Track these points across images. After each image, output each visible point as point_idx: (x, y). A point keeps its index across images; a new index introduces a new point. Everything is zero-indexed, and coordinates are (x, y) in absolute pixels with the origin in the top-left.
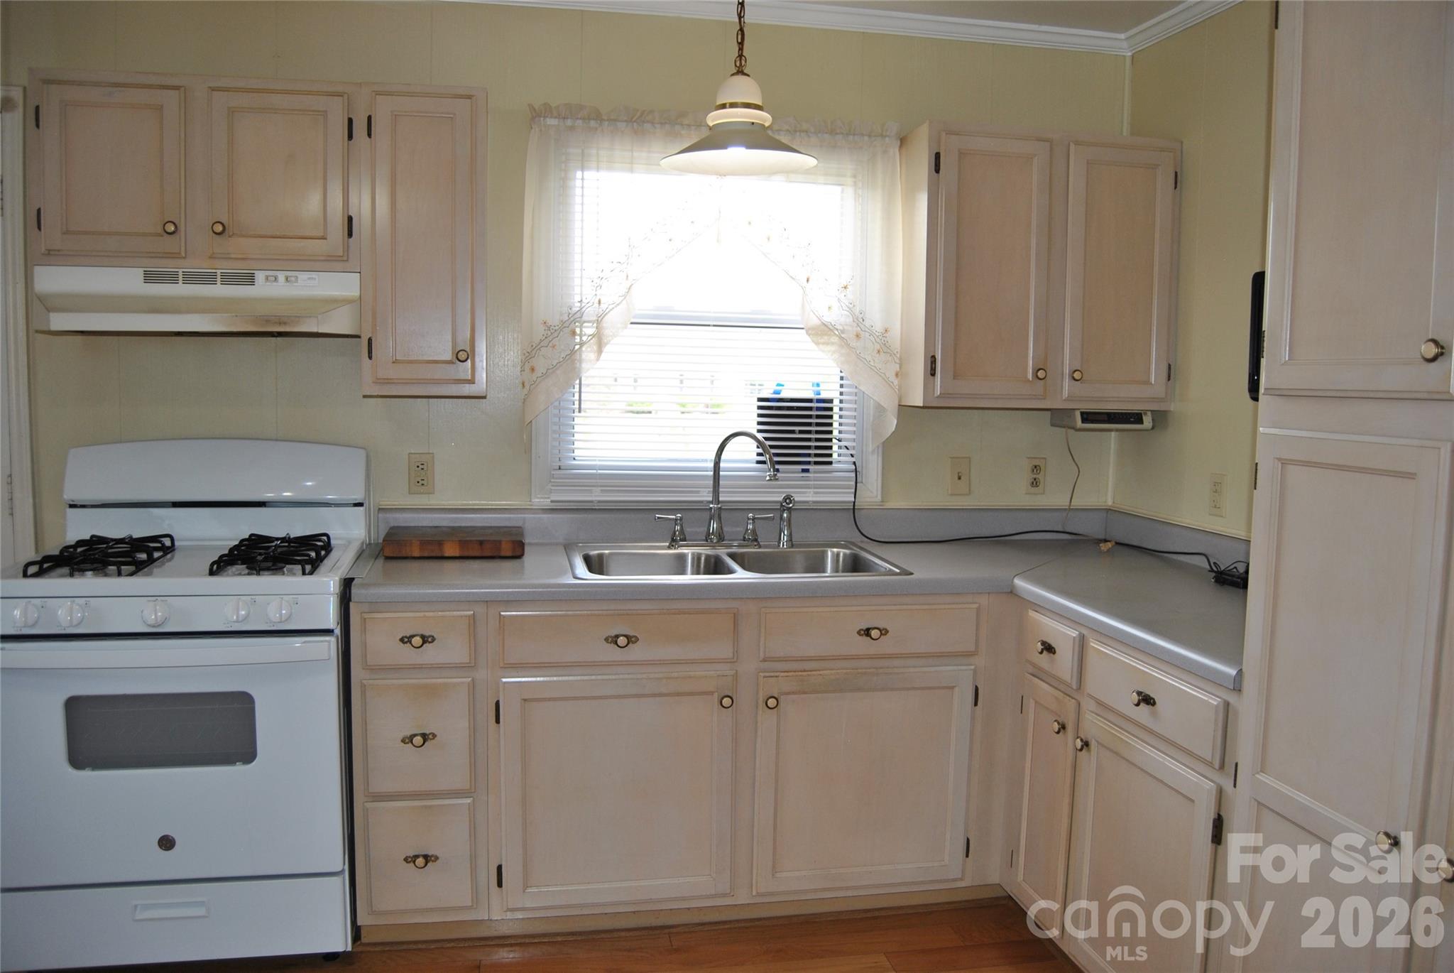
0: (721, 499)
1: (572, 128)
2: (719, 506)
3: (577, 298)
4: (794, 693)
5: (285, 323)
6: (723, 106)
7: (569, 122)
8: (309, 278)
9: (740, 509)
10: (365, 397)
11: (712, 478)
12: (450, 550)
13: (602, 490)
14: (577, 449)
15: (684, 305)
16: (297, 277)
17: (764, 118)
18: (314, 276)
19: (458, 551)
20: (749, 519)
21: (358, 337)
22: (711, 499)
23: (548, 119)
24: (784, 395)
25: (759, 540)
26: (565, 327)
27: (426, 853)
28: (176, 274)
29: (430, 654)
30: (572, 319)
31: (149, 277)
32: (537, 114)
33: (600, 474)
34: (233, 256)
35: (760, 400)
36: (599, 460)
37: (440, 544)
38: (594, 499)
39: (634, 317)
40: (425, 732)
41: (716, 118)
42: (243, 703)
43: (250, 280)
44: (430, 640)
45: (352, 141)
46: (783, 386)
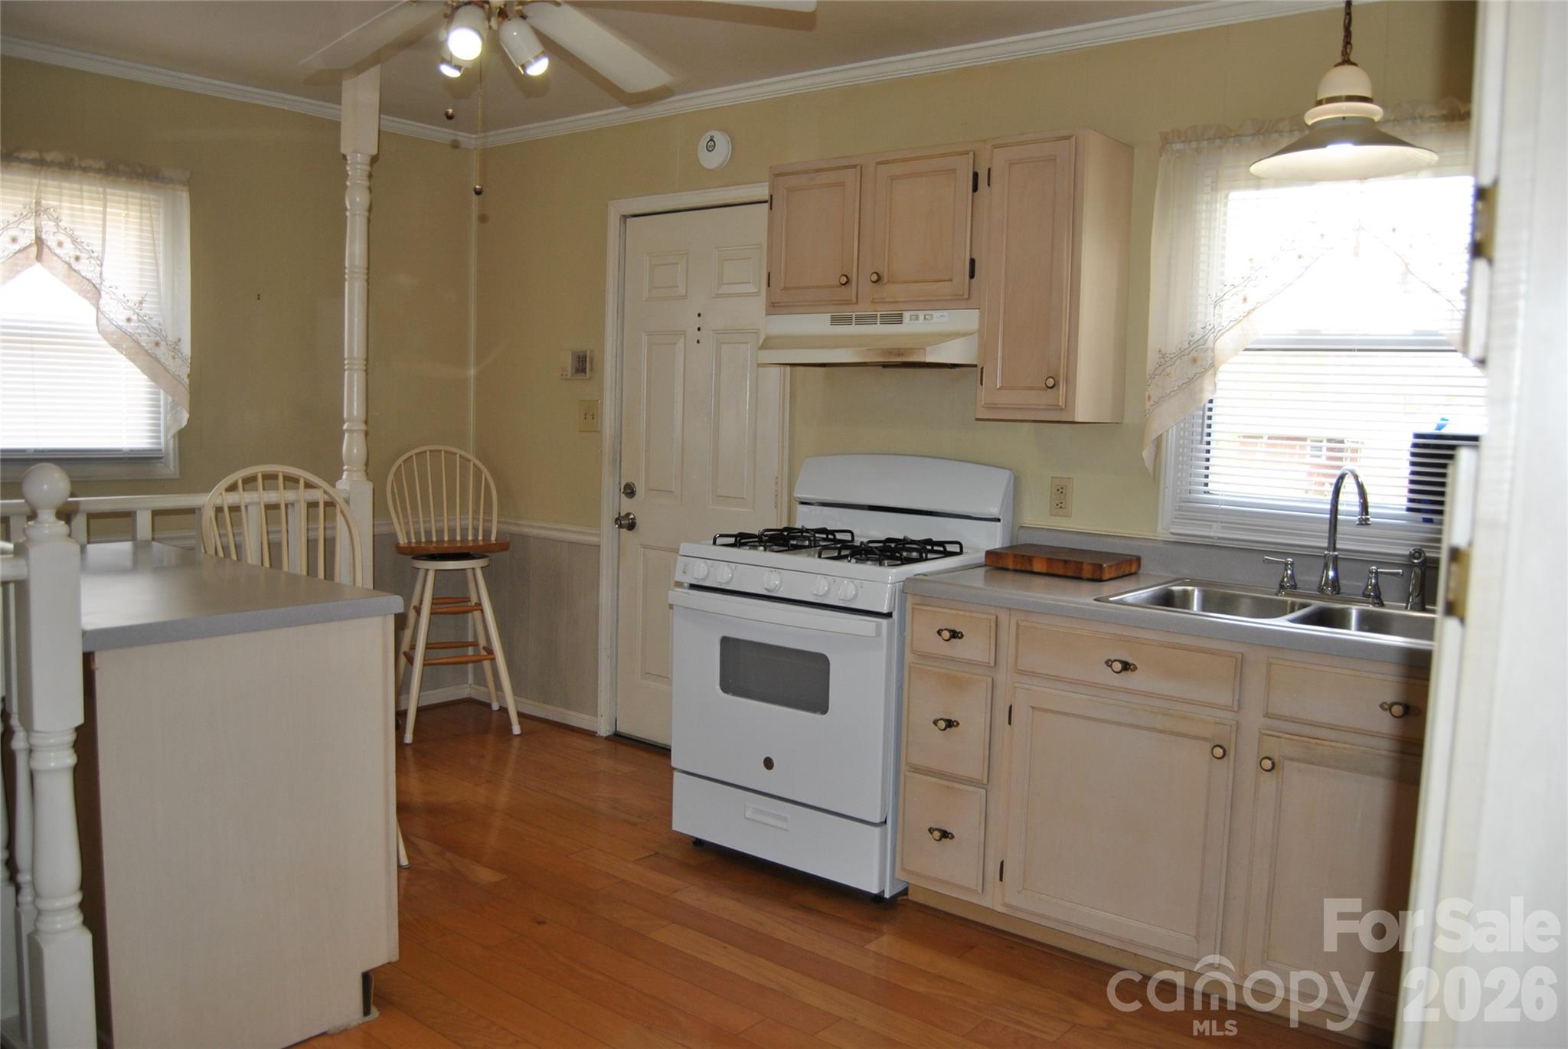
0: (1338, 546)
1: (1198, 150)
2: (1336, 553)
3: (1199, 326)
4: (1298, 760)
5: (902, 355)
6: (1320, 103)
7: (1194, 145)
8: (941, 316)
9: (1362, 560)
10: (977, 420)
11: (1328, 522)
12: (1038, 567)
13: (1223, 527)
14: (1211, 482)
15: (1333, 327)
16: (932, 315)
17: (1375, 111)
18: (945, 314)
19: (1045, 568)
20: (1371, 572)
21: (975, 366)
22: (1326, 545)
23: (1173, 145)
24: (1445, 431)
25: (1382, 597)
26: (1184, 355)
27: (946, 829)
28: (851, 316)
29: (958, 648)
30: (1193, 347)
31: (836, 321)
32: (1166, 140)
33: (1222, 509)
34: (886, 300)
35: (1417, 436)
36: (1226, 495)
37: (1030, 559)
38: (1212, 534)
39: (1253, 343)
40: (951, 718)
41: (1314, 116)
42: (820, 663)
43: (898, 319)
44: (959, 635)
45: (977, 193)
46: (1447, 420)
